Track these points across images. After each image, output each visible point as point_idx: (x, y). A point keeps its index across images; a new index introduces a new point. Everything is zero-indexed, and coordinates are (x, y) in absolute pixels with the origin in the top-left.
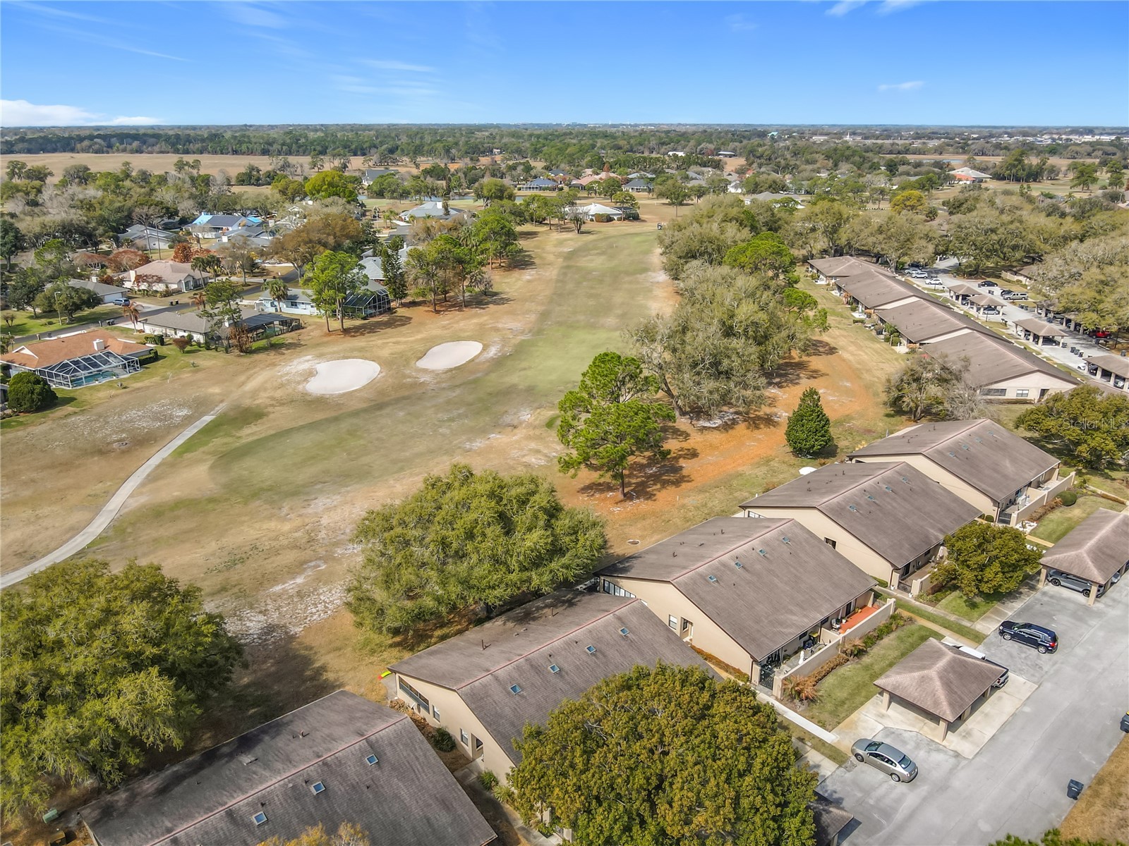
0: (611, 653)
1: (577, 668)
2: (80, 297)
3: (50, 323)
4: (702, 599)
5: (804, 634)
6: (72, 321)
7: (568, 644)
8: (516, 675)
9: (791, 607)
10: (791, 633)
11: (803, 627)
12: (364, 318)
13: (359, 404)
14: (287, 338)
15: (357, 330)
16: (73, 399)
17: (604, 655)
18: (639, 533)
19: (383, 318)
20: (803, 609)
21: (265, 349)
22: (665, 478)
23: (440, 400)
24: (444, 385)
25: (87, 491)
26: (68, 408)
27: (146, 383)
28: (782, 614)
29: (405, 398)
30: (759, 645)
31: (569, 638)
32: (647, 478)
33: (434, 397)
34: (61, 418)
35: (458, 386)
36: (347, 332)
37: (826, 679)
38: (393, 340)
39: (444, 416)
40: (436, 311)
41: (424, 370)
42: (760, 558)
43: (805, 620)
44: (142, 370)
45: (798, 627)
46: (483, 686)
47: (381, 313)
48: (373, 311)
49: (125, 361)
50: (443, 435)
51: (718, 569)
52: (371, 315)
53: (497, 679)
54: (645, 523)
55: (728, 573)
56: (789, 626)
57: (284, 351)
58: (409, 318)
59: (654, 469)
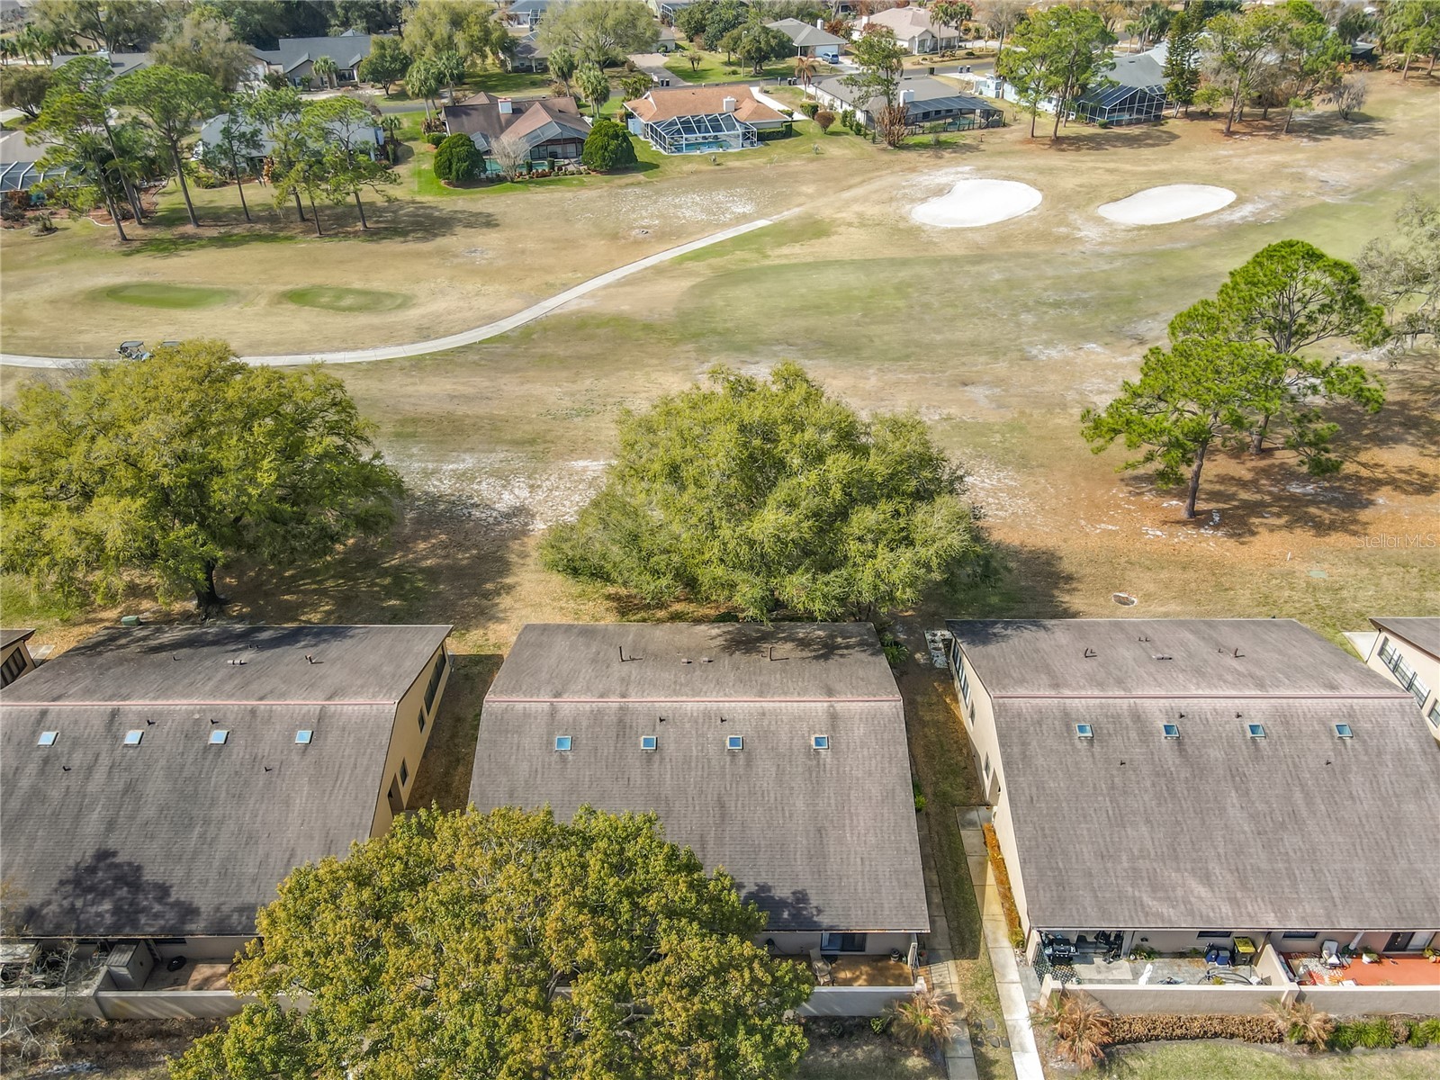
0: (765, 767)
1: (687, 761)
2: (768, 42)
3: (734, 73)
4: (1024, 756)
6: (758, 74)
7: (707, 715)
8: (585, 724)
9: (1216, 869)
10: (1161, 916)
11: (1209, 920)
12: (1104, 126)
13: (955, 249)
14: (967, 137)
15: (1075, 143)
16: (657, 166)
17: (749, 763)
18: (1151, 587)
19: (1135, 130)
20: (1244, 885)
21: (925, 146)
22: (1313, 510)
23: (1076, 271)
24: (1107, 249)
25: (550, 278)
26: (641, 177)
27: (745, 164)
28: (1178, 870)
29: (1028, 255)
30: (1061, 901)
31: (718, 709)
32: (1277, 499)
33: (1074, 264)
34: (620, 187)
35: (1125, 256)
36: (1058, 142)
37: (1184, 1044)
38: (1112, 165)
39: (1052, 296)
40: (1229, 133)
41: (1100, 221)
42: (1238, 740)
43: (1226, 909)
44: (760, 146)
45: (1191, 913)
46: (526, 715)
47: (1138, 122)
48: (1126, 117)
49: (740, 130)
50: (1019, 325)
51: (1116, 718)
52: (1119, 123)
53: (553, 712)
54: (1178, 575)
55: (1133, 735)
56: (1170, 901)
57: (947, 154)
58: (1174, 137)
59: (1310, 488)
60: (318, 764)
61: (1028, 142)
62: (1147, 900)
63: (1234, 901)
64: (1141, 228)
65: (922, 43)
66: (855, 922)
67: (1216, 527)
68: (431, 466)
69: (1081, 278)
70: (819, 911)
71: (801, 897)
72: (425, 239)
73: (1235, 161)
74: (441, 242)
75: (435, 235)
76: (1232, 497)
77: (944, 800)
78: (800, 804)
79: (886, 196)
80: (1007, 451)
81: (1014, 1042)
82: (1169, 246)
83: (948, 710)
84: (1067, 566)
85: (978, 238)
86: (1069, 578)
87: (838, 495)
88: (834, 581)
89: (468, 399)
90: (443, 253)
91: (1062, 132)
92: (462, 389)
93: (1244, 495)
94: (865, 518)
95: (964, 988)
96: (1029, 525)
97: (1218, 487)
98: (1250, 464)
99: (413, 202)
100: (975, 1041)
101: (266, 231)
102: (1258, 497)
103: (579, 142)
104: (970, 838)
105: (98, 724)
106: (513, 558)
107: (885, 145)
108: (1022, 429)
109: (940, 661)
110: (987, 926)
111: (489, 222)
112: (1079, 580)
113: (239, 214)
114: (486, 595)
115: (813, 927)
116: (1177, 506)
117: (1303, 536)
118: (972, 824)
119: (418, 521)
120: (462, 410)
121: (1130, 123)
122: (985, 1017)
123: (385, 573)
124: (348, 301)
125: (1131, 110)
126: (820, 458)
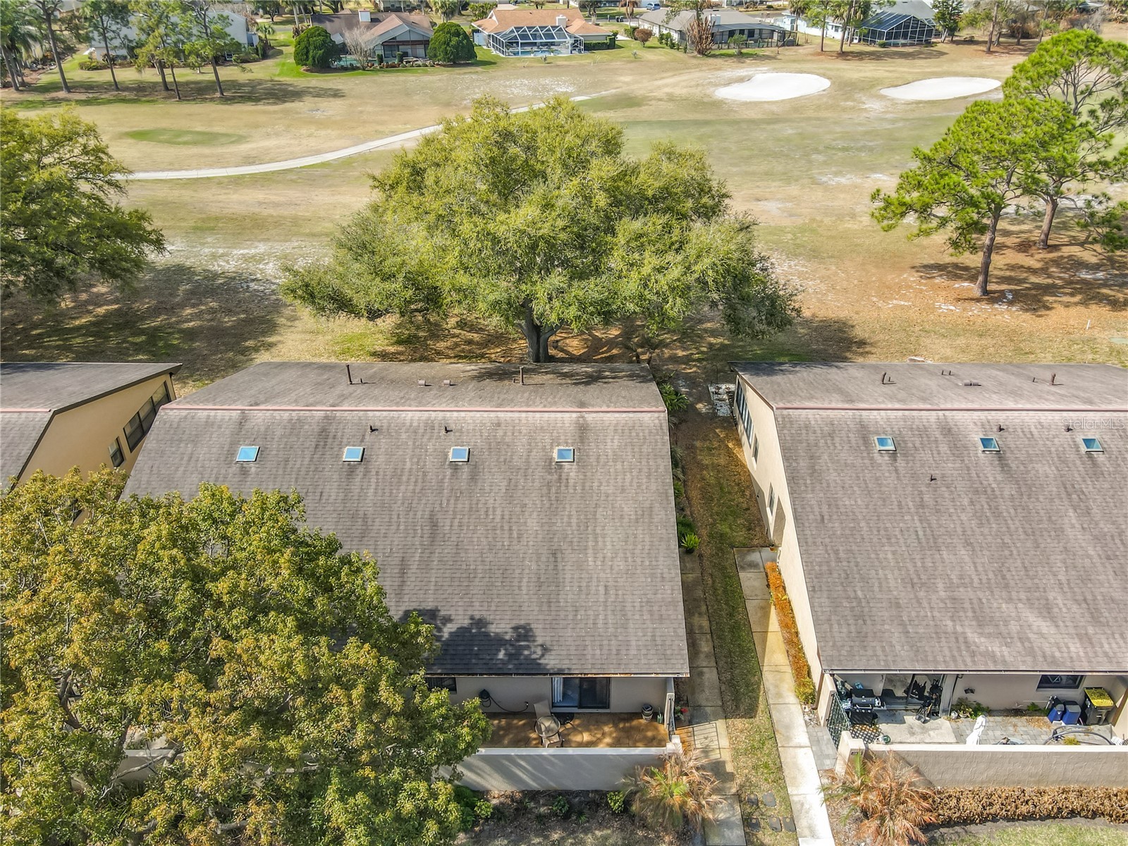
0: (494, 480)
1: (397, 475)
4: (813, 471)
5: (1075, 681)
6: (591, 15)
7: (430, 426)
8: (279, 432)
9: (1058, 599)
10: (993, 656)
11: (1054, 661)
12: (883, 45)
13: (752, 114)
14: (767, 51)
15: (860, 56)
16: (494, 63)
17: (473, 478)
18: (949, 352)
19: (910, 49)
20: (1095, 618)
21: (730, 56)
22: (1105, 291)
23: (860, 129)
24: (888, 116)
25: (380, 128)
26: (479, 69)
27: (573, 63)
28: (1009, 600)
29: (818, 119)
30: (862, 637)
31: (444, 419)
32: (1069, 283)
33: (859, 124)
34: (459, 74)
35: (907, 120)
36: (843, 55)
37: (1031, 827)
38: (891, 69)
39: (840, 144)
40: (989, 52)
41: (883, 97)
42: (1072, 456)
43: (1075, 648)
44: (588, 53)
45: (1031, 652)
47: (912, 45)
48: (902, 41)
49: (570, 41)
50: (810, 162)
51: (923, 432)
52: (896, 45)
54: (975, 342)
55: (944, 448)
56: (1006, 639)
57: (748, 61)
58: (942, 54)
59: (1100, 275)
61: (818, 54)
62: (972, 636)
63: (1084, 638)
64: (920, 102)
66: (591, 665)
67: (1011, 303)
68: (221, 251)
69: (866, 133)
70: (545, 649)
71: (524, 633)
72: (275, 104)
73: (997, 68)
74: (288, 105)
75: (285, 102)
76: (1024, 281)
77: (722, 542)
78: (533, 523)
79: (693, 83)
80: (798, 246)
81: (802, 824)
82: (944, 114)
83: (730, 453)
84: (859, 333)
85: (774, 108)
86: (862, 343)
88: (592, 289)
89: (276, 205)
90: (286, 112)
91: (846, 48)
92: (273, 198)
93: (1034, 279)
95: (736, 753)
96: (819, 300)
97: (1008, 273)
98: (1038, 257)
99: (272, 81)
100: (746, 822)
101: (132, 97)
102: (1050, 281)
103: (425, 43)
104: (749, 581)
107: (696, 53)
108: (813, 231)
109: (724, 411)
110: (768, 678)
111: (336, 94)
113: (111, 86)
114: (244, 351)
115: (534, 669)
116: (969, 287)
117: (1099, 311)
118: (753, 565)
119: (192, 293)
120: (265, 212)
121: (904, 45)
122: (762, 792)
124: (185, 139)
125: (905, 37)
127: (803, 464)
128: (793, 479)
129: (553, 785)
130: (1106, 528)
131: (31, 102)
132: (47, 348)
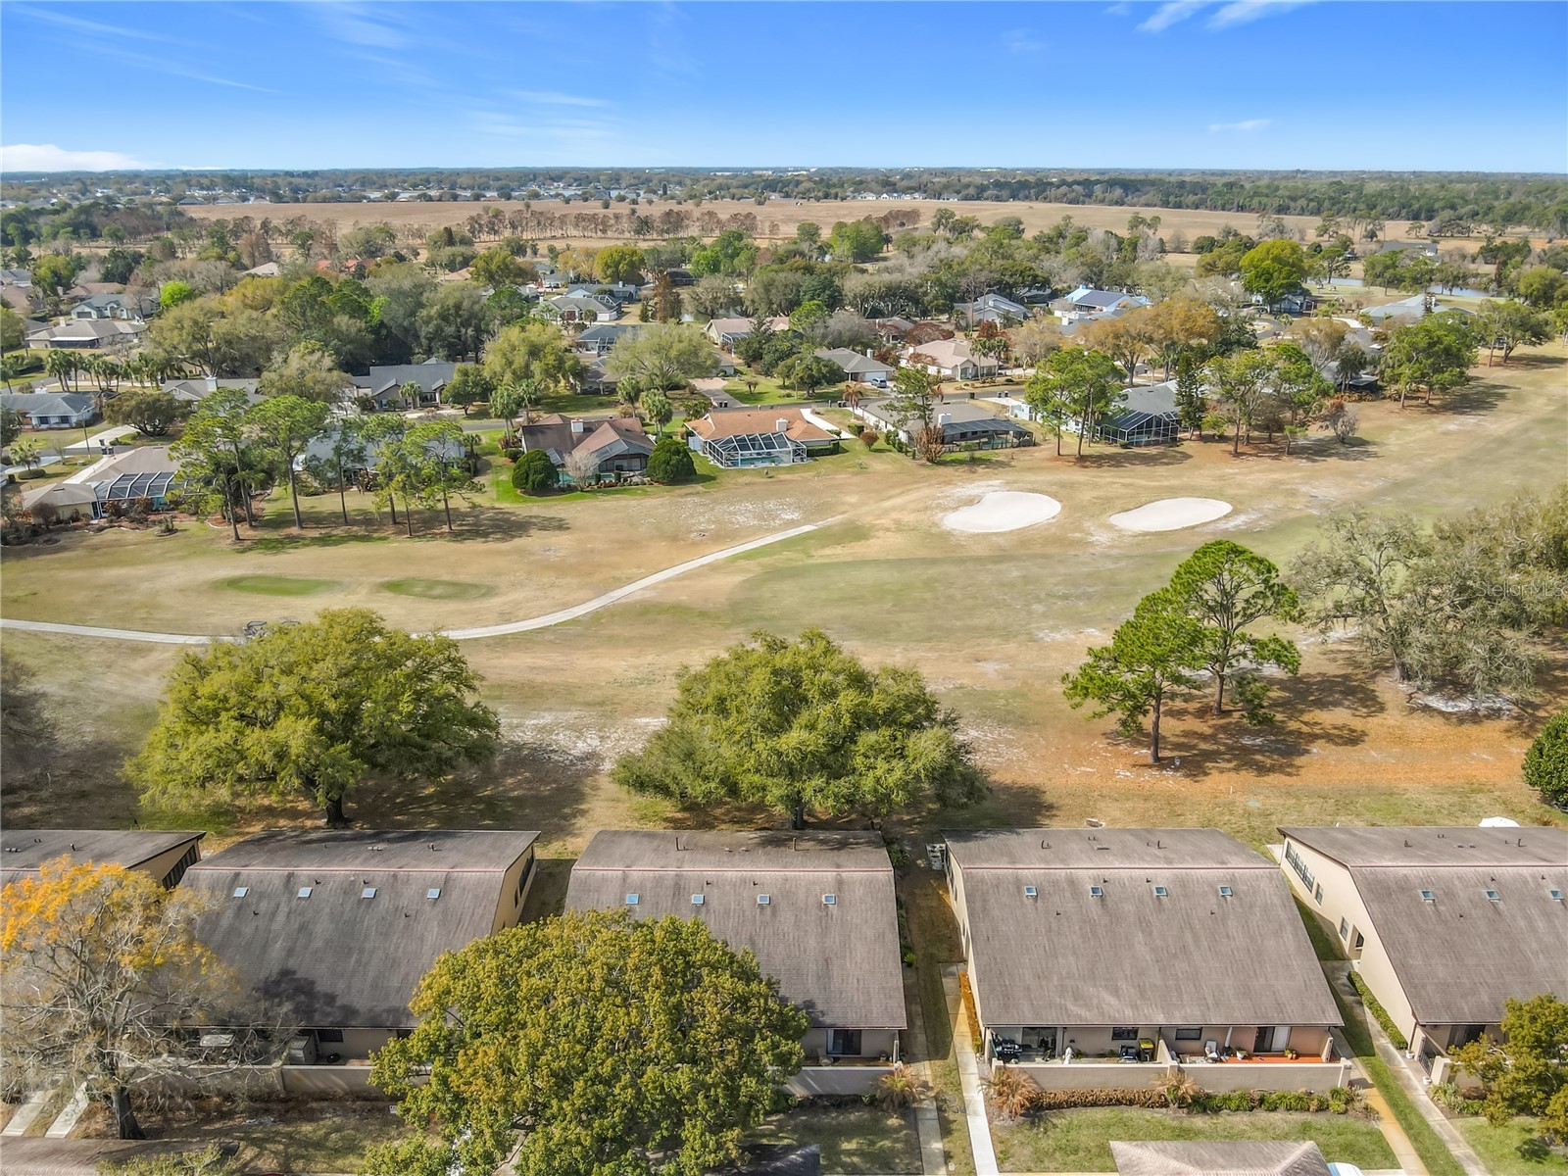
0: (786, 917)
1: (727, 912)
2: (819, 370)
3: (789, 396)
4: (984, 909)
5: (1134, 1034)
6: (810, 397)
7: (743, 881)
8: (649, 885)
9: (1123, 985)
10: (1080, 1017)
12: (1124, 446)
13: (981, 551)
14: (1000, 455)
15: (1098, 460)
16: (714, 478)
17: (774, 914)
18: (1118, 814)
19: (1153, 450)
20: (1143, 995)
21: (961, 462)
22: (1258, 757)
23: (1085, 569)
24: (1114, 552)
25: (617, 573)
26: (699, 487)
27: (796, 477)
28: (1095, 986)
29: (1044, 556)
30: (1006, 1007)
31: (752, 876)
32: (1230, 748)
33: (1083, 563)
34: (680, 496)
35: (1131, 557)
36: (1082, 460)
37: (1095, 1109)
38: (1128, 481)
39: (1061, 590)
40: (1237, 454)
41: (1111, 527)
42: (1147, 898)
43: (1128, 1012)
44: (808, 461)
45: (1102, 1014)
46: (604, 879)
47: (1156, 443)
48: (1144, 439)
49: (791, 447)
50: (1030, 613)
51: (1055, 883)
52: (1138, 445)
53: (625, 879)
54: (1141, 806)
55: (1068, 894)
56: (1087, 1007)
57: (980, 470)
58: (1187, 456)
59: (1258, 741)
60: (445, 912)
61: (1055, 459)
62: (1070, 1006)
63: (1135, 1007)
64: (1147, 534)
65: (964, 371)
66: (851, 1021)
67: (1176, 769)
68: (515, 721)
69: (1089, 575)
70: (823, 1014)
71: (809, 1005)
72: (503, 540)
73: (1239, 478)
74: (517, 542)
75: (513, 537)
76: (1194, 747)
77: (932, 960)
78: (812, 942)
79: (922, 505)
80: (1009, 712)
81: (970, 1110)
82: (1169, 549)
83: (940, 899)
84: (1049, 798)
85: (1002, 541)
86: (1051, 807)
87: (847, 720)
88: (843, 786)
89: (546, 670)
90: (521, 552)
91: (1086, 450)
92: (541, 662)
93: (1203, 746)
94: (867, 738)
95: (935, 1078)
96: (1021, 768)
97: (1182, 740)
98: (1211, 723)
99: (493, 508)
100: (939, 1109)
101: (362, 533)
102: (1215, 747)
103: (643, 457)
104: (948, 983)
105: (278, 883)
106: (587, 790)
107: (924, 461)
108: (1023, 696)
109: (937, 866)
110: (957, 1039)
111: (561, 526)
112: (1058, 809)
113: (338, 517)
114: (565, 817)
115: (817, 1025)
116: (1145, 753)
117: (1248, 776)
118: (952, 974)
119: (506, 763)
120: (540, 678)
121: (1148, 444)
122: (949, 1095)
123: (480, 800)
124: (438, 591)
125: (1148, 433)
126: (834, 694)
127: (978, 905)
128: (971, 915)
129: (828, 1090)
130: (1159, 943)
131: (270, 541)
132: (414, 814)
